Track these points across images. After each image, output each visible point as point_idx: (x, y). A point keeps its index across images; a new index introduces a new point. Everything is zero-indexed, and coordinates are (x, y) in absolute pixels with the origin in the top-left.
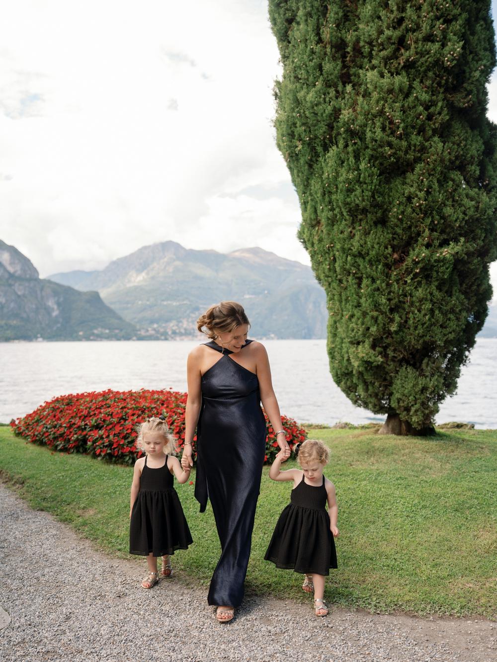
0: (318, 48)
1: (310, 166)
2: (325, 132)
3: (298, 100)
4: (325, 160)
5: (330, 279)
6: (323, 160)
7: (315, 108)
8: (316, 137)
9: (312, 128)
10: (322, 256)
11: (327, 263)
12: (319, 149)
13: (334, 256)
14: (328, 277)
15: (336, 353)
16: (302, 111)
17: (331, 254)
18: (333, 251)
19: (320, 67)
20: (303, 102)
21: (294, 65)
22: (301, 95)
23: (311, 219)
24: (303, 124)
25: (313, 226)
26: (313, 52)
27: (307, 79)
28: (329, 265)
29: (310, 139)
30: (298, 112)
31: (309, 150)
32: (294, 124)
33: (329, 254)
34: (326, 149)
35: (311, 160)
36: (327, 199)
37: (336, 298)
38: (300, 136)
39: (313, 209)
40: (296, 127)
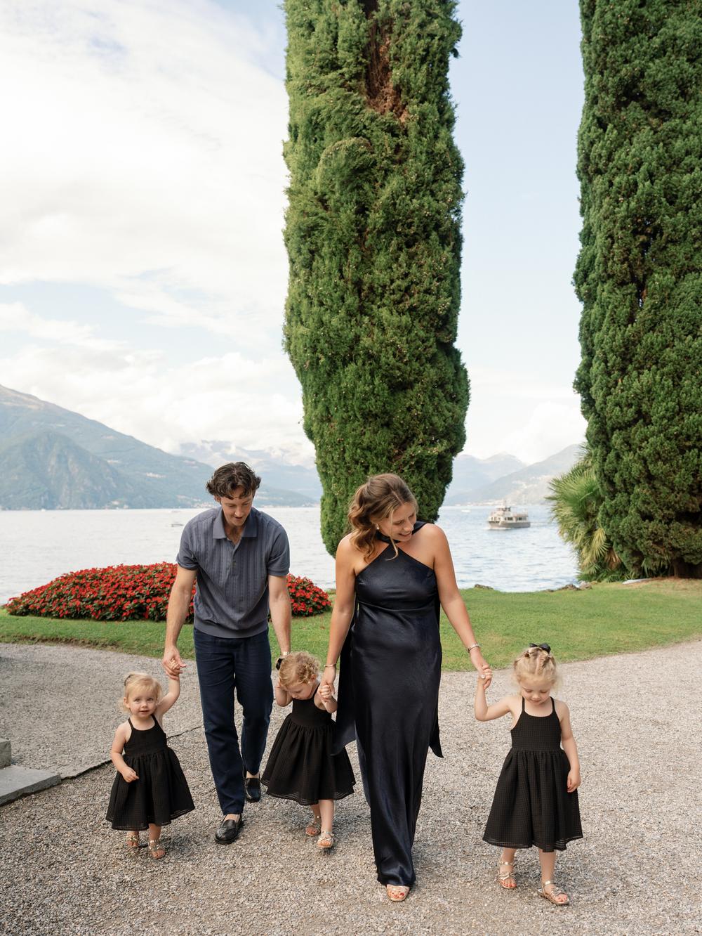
0: (341, 283)
1: (329, 375)
2: (346, 352)
3: (322, 321)
4: (344, 372)
5: (338, 466)
6: (341, 372)
7: (340, 332)
8: (337, 354)
9: (334, 346)
10: (332, 447)
11: (337, 453)
12: (339, 363)
13: (344, 447)
14: (336, 464)
15: (334, 526)
16: (326, 331)
17: (342, 446)
18: (343, 444)
19: (342, 299)
20: (328, 324)
21: (318, 292)
22: (325, 318)
23: (322, 416)
24: (327, 342)
25: (322, 421)
26: (336, 285)
27: (332, 307)
28: (339, 454)
29: (332, 354)
30: (322, 332)
31: (329, 362)
32: (318, 340)
33: (339, 446)
34: (345, 364)
35: (330, 371)
36: (343, 403)
37: (343, 481)
38: (322, 350)
39: (325, 408)
40: (319, 342)
